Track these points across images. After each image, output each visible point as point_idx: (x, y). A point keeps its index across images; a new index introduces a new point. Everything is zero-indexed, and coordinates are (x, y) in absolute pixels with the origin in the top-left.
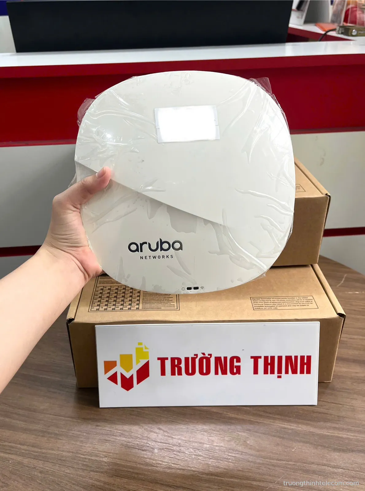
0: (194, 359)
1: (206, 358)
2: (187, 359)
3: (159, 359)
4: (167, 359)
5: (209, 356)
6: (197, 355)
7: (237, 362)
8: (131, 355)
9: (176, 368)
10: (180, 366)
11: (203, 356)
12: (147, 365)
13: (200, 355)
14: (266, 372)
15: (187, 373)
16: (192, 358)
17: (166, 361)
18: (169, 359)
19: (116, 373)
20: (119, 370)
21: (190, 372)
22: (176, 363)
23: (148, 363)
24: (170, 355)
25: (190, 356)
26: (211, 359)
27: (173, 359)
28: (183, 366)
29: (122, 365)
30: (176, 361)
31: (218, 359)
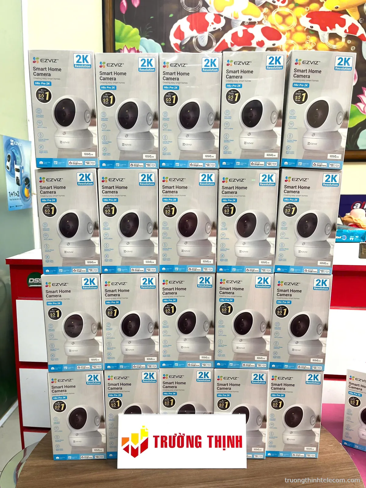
0: (174, 437)
1: (181, 436)
2: (170, 437)
3: (154, 436)
4: (159, 436)
5: (183, 435)
6: (176, 434)
7: (199, 439)
8: (138, 434)
9: (164, 443)
10: (166, 441)
11: (179, 435)
12: (147, 440)
13: (178, 435)
14: (216, 446)
15: (170, 446)
16: (173, 436)
17: (158, 438)
18: (160, 437)
19: (129, 445)
20: (130, 443)
21: (172, 445)
22: (164, 440)
23: (147, 439)
24: (160, 435)
25: (173, 435)
26: (184, 437)
27: (162, 437)
28: (168, 441)
29: (132, 441)
30: (164, 438)
31: (188, 437)
